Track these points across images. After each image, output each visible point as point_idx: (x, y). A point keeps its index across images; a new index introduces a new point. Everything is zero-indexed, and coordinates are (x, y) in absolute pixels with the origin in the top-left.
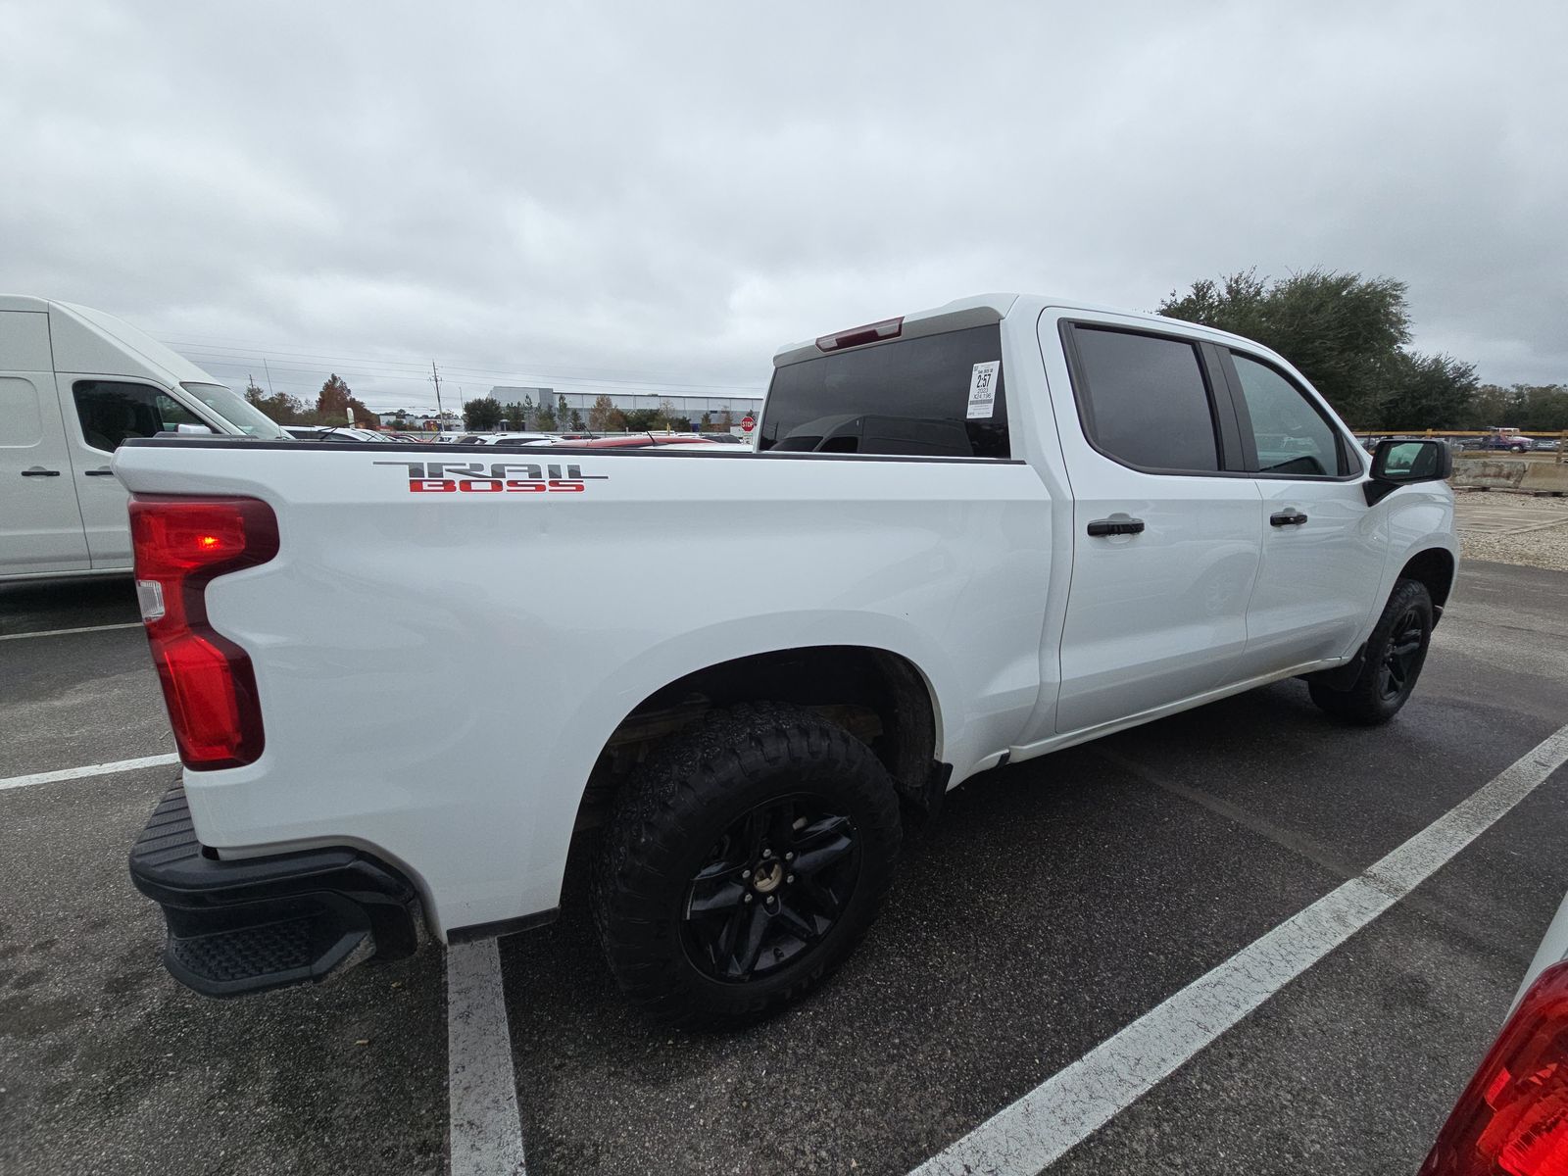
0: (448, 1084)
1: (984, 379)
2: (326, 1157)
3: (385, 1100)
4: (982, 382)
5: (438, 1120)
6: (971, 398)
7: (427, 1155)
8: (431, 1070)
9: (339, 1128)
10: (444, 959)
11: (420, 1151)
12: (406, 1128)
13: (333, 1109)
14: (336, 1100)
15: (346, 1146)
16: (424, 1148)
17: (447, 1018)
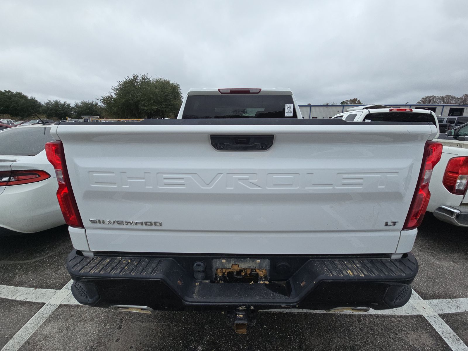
0: (339, 314)
1: (290, 108)
2: (364, 346)
3: (344, 331)
4: (288, 108)
5: (350, 317)
6: (286, 112)
7: (361, 320)
8: (333, 318)
9: (354, 343)
10: (285, 313)
11: (361, 321)
12: (354, 325)
13: (346, 346)
14: (343, 345)
15: (360, 341)
16: (359, 320)
17: (313, 313)
